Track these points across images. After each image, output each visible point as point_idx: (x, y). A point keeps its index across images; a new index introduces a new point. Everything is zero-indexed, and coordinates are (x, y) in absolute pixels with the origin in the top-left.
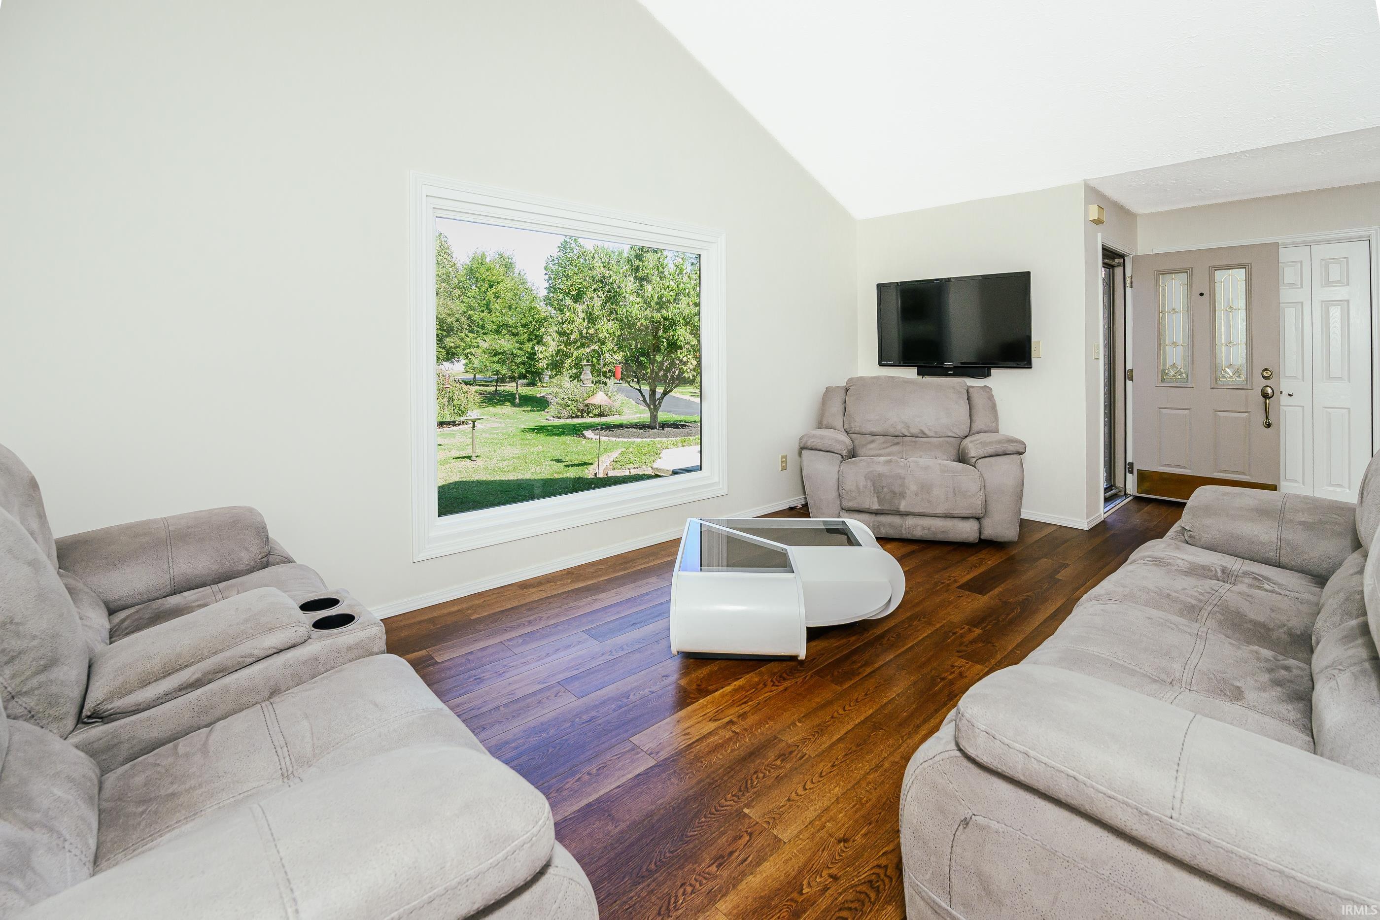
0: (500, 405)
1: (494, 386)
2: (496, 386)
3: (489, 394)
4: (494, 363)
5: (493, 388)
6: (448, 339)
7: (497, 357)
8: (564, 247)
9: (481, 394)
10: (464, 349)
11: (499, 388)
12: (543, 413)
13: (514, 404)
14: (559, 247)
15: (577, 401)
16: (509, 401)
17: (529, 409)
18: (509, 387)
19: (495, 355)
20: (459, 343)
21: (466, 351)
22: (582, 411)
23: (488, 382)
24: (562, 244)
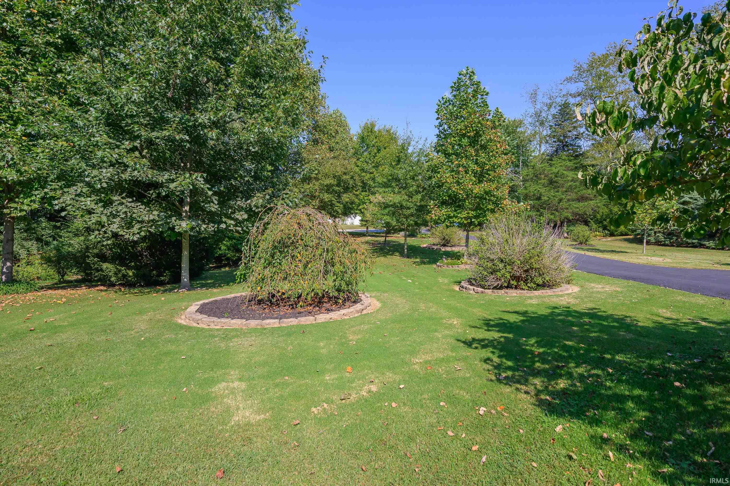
0: (390, 255)
1: (382, 236)
2: (386, 237)
3: (380, 243)
4: (384, 215)
5: (382, 239)
6: (345, 195)
7: (388, 210)
8: (457, 87)
9: (373, 244)
10: (359, 205)
11: (387, 239)
12: (434, 266)
13: (402, 254)
14: (452, 87)
15: (511, 263)
16: (398, 251)
17: (418, 260)
18: (399, 238)
19: (385, 208)
20: (354, 198)
21: (360, 207)
22: (518, 279)
23: (377, 233)
24: (455, 83)
